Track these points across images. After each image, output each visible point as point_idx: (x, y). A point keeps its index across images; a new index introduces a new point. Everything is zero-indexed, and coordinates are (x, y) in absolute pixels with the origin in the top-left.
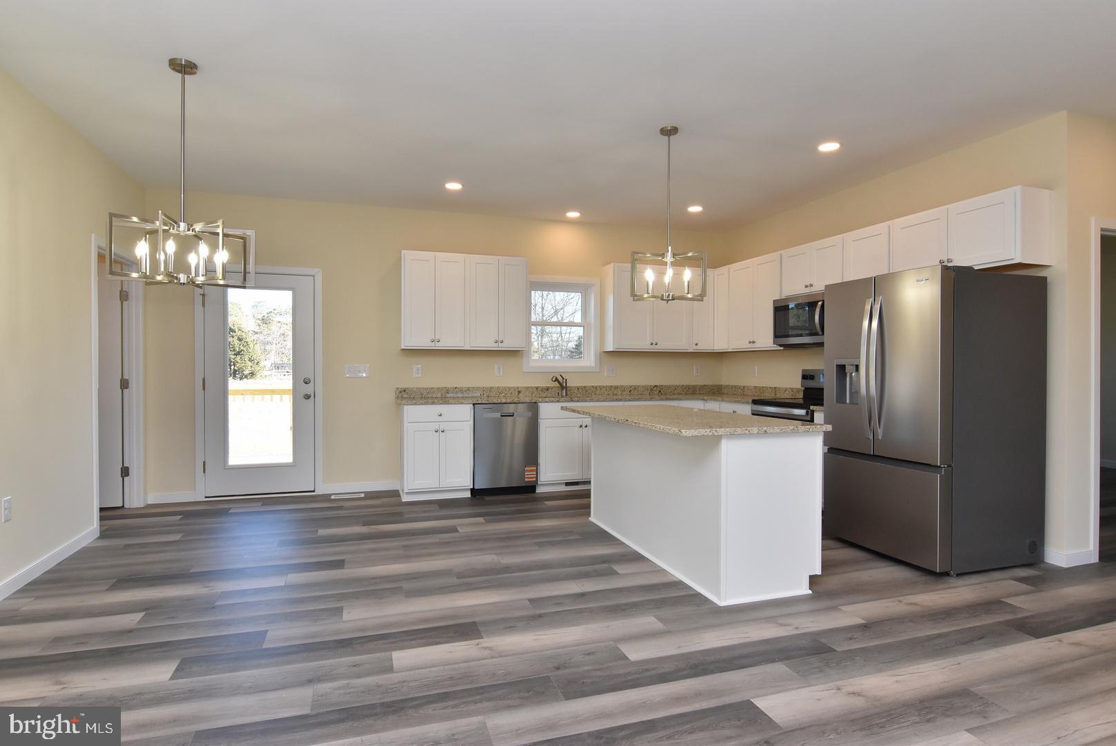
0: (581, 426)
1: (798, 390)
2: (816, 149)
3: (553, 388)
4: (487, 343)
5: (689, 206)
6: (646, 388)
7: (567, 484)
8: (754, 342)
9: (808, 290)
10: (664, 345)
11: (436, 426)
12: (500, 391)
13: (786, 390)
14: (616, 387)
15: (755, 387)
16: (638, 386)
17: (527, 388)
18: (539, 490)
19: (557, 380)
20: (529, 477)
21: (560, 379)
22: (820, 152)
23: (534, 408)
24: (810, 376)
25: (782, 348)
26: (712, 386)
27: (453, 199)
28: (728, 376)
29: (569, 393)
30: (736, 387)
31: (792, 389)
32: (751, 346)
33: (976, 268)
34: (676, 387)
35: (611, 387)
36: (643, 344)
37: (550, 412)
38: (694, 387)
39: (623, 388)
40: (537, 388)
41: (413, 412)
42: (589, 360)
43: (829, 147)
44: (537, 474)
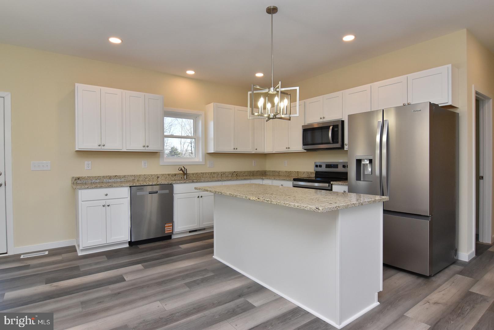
0: (199, 197)
1: (311, 173)
2: (342, 39)
3: (178, 174)
4: (137, 146)
5: (255, 73)
6: (230, 173)
7: (190, 232)
8: (290, 148)
9: (321, 121)
10: (241, 150)
11: (103, 203)
12: (145, 177)
13: (304, 173)
14: (214, 173)
15: (286, 172)
16: (226, 172)
17: (163, 175)
18: (174, 237)
19: (181, 170)
20: (168, 230)
21: (183, 169)
22: (344, 41)
23: (170, 187)
24: (320, 165)
25: (306, 151)
26: (262, 171)
27: (116, 50)
28: (270, 166)
29: (188, 177)
30: (274, 171)
31: (308, 173)
32: (287, 150)
33: (440, 105)
34: (245, 172)
35: (212, 173)
36: (229, 149)
37: (179, 189)
38: (253, 172)
39: (217, 174)
40: (169, 175)
41: (84, 194)
42: (199, 158)
43: (349, 38)
44: (173, 228)
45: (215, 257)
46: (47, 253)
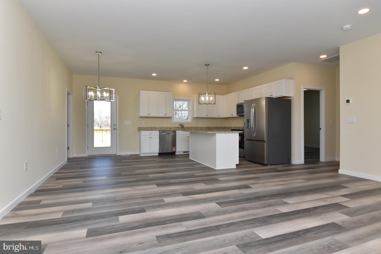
0: (187, 137)
3: (180, 127)
4: (163, 115)
5: (215, 79)
6: (205, 127)
7: (184, 152)
8: (232, 115)
10: (209, 116)
11: (149, 136)
12: (166, 128)
14: (197, 127)
15: (234, 127)
16: (203, 127)
17: (173, 127)
18: (176, 154)
19: (181, 125)
20: (174, 150)
21: (182, 125)
22: (244, 69)
23: (175, 132)
25: (239, 116)
26: (224, 127)
27: (154, 78)
28: (227, 124)
29: (184, 129)
30: (229, 127)
31: (242, 127)
32: (232, 116)
33: (274, 98)
34: (213, 127)
35: (196, 127)
36: (204, 116)
37: (180, 134)
38: (218, 127)
39: (199, 128)
40: (176, 127)
41: (143, 133)
42: (189, 120)
43: (245, 68)
44: (176, 149)
45: (190, 158)
46: (129, 155)
